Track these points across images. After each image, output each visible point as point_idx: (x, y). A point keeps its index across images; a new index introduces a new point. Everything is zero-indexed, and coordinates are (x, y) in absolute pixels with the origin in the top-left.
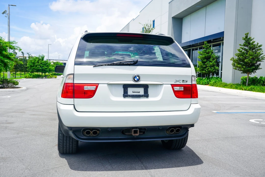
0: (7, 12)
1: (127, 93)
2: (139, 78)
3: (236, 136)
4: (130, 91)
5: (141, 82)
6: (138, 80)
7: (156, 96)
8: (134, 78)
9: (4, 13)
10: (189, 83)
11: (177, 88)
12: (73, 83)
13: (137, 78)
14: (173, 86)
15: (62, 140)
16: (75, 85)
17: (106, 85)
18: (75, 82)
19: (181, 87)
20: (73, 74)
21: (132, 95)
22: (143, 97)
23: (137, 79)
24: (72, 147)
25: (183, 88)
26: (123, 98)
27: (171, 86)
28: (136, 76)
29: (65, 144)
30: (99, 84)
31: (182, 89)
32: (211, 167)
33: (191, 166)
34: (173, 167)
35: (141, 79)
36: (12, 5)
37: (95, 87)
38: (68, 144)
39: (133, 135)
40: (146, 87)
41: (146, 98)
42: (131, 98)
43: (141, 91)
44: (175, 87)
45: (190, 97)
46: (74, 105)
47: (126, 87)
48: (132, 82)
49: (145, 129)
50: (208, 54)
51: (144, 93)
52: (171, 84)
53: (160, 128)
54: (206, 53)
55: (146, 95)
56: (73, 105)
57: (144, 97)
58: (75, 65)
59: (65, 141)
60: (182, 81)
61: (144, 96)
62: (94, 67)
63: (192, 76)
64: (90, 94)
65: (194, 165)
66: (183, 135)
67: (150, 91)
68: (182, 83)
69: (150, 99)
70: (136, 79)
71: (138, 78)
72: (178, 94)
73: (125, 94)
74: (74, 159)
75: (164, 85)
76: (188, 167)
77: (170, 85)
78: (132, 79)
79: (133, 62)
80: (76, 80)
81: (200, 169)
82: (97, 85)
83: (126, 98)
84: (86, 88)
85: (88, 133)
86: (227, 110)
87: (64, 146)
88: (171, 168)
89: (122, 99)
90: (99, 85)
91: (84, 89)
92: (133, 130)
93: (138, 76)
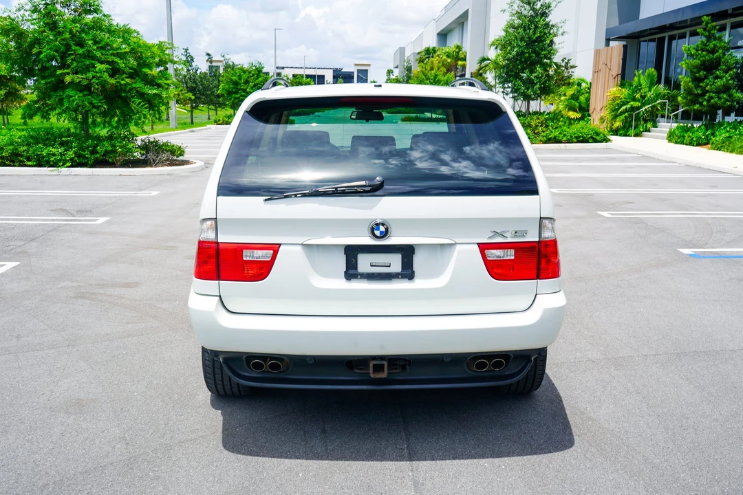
1: (357, 269)
2: (387, 229)
4: (365, 263)
5: (392, 240)
6: (385, 234)
7: (436, 274)
8: (373, 230)
10: (533, 237)
11: (494, 254)
12: (217, 243)
13: (380, 229)
14: (483, 247)
15: (212, 367)
16: (221, 246)
17: (299, 248)
18: (220, 240)
19: (506, 250)
20: (215, 219)
21: (369, 274)
22: (399, 278)
23: (381, 232)
25: (513, 251)
26: (344, 279)
27: (479, 247)
28: (377, 224)
30: (280, 244)
31: (510, 255)
32: (590, 461)
33: (535, 456)
34: (483, 456)
35: (393, 230)
37: (272, 252)
39: (372, 375)
40: (407, 252)
41: (406, 280)
42: (366, 281)
43: (395, 263)
44: (487, 252)
45: (535, 277)
46: (220, 296)
47: (352, 252)
48: (369, 241)
49: (406, 360)
50: (713, 54)
51: (403, 268)
52: (478, 244)
53: (446, 358)
54: (707, 50)
55: (408, 272)
56: (218, 298)
57: (402, 278)
58: (218, 195)
60: (510, 234)
61: (402, 275)
62: (266, 200)
63: (541, 218)
64: (261, 271)
65: (545, 453)
66: (514, 373)
67: (418, 261)
68: (511, 240)
69: (418, 283)
70: (377, 233)
71: (382, 229)
72: (498, 270)
73: (351, 272)
75: (458, 247)
76: (525, 457)
77: (476, 246)
78: (367, 232)
79: (369, 186)
80: (222, 234)
81: (553, 467)
82: (275, 248)
83: (353, 280)
84: (247, 255)
85: (258, 366)
87: (217, 381)
88: (475, 461)
89: (342, 284)
90: (282, 247)
91: (245, 259)
92: (372, 363)
93: (383, 224)
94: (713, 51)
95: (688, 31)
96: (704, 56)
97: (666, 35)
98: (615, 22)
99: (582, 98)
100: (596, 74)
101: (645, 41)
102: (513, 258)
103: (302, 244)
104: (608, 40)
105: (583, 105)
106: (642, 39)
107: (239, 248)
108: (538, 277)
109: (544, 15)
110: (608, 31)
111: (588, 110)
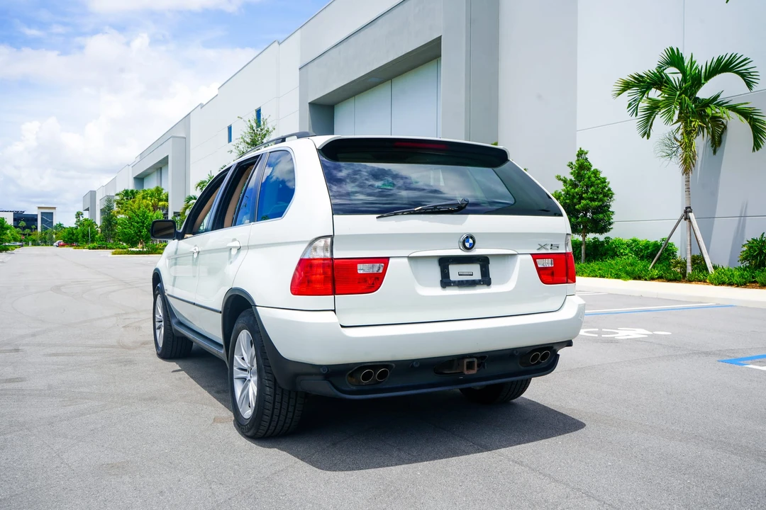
1: (449, 278)
2: (474, 241)
4: (455, 272)
5: (477, 251)
6: (472, 247)
7: (504, 281)
8: (464, 242)
10: (562, 250)
11: (542, 263)
12: (332, 259)
13: (469, 241)
14: (536, 257)
15: (272, 402)
16: (336, 261)
17: (406, 260)
18: (335, 256)
20: (332, 237)
21: (459, 281)
22: (480, 284)
23: (470, 244)
24: (292, 419)
25: (552, 261)
26: (441, 288)
27: (532, 257)
28: (466, 237)
29: (276, 412)
30: (388, 258)
31: (551, 263)
32: (609, 430)
35: (477, 243)
37: (382, 265)
38: (284, 412)
39: (466, 372)
40: (484, 261)
41: (486, 286)
42: (456, 288)
43: (475, 271)
44: (537, 261)
46: (335, 310)
47: (445, 262)
48: (460, 252)
49: (484, 358)
51: (482, 275)
52: (531, 254)
53: (517, 352)
55: (486, 280)
56: (332, 312)
57: (482, 284)
58: (333, 215)
60: (549, 247)
61: (482, 281)
62: (378, 217)
63: (565, 234)
64: (372, 283)
67: (493, 270)
68: (550, 251)
69: (493, 289)
70: (467, 245)
71: (471, 241)
72: (545, 276)
73: (444, 280)
75: (520, 257)
77: (530, 256)
79: (461, 204)
80: (337, 250)
82: (385, 261)
83: (447, 288)
84: (362, 269)
85: (368, 376)
89: (439, 291)
90: (391, 261)
91: (359, 272)
92: (465, 361)
93: (472, 238)
102: (552, 266)
103: (408, 257)
107: (353, 262)
108: (567, 282)
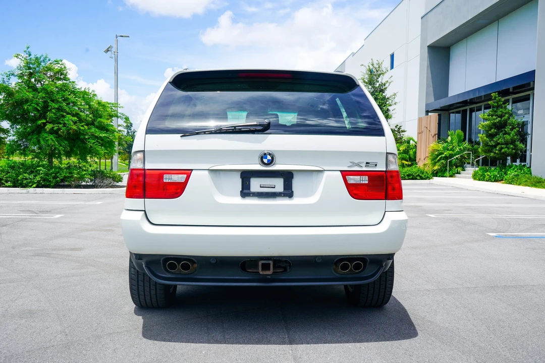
0: (114, 49)
1: (249, 189)
2: (273, 158)
3: (516, 284)
4: (256, 185)
5: (276, 167)
6: (271, 163)
7: (309, 194)
8: (262, 158)
9: (107, 51)
10: (381, 167)
11: (352, 179)
12: (144, 170)
13: (267, 158)
14: (345, 174)
15: (136, 280)
16: (147, 172)
17: (207, 172)
18: (146, 168)
19: (364, 177)
20: (144, 151)
21: (259, 193)
22: (281, 196)
23: (268, 160)
24: (156, 295)
25: (367, 178)
26: (240, 197)
28: (265, 154)
29: (141, 288)
30: (192, 170)
31: (365, 180)
33: (388, 342)
34: (348, 342)
35: (277, 159)
36: (122, 36)
37: (185, 176)
38: (147, 289)
39: (261, 273)
40: (288, 176)
41: (288, 198)
42: (256, 198)
43: (278, 185)
44: (348, 177)
45: (384, 198)
46: (145, 211)
47: (246, 176)
48: (259, 167)
49: (286, 262)
50: (501, 118)
51: (285, 189)
52: (341, 171)
53: (318, 259)
54: (497, 116)
55: (288, 192)
56: (143, 212)
57: (284, 196)
58: (146, 134)
59: (141, 283)
60: (364, 164)
61: (284, 194)
62: (181, 136)
63: (387, 153)
64: (176, 190)
65: (396, 340)
66: (370, 276)
67: (296, 184)
68: (364, 169)
69: (295, 201)
70: (265, 161)
71: (269, 157)
72: (356, 192)
73: (245, 191)
74: (158, 318)
75: (326, 172)
76: (380, 342)
77: (340, 173)
78: (258, 160)
79: (260, 125)
80: (148, 162)
81: (403, 348)
82: (188, 173)
83: (246, 197)
84: (167, 179)
85: (172, 266)
86: (521, 231)
87: (140, 292)
88: (341, 344)
89: (239, 200)
90: (193, 172)
91: (165, 181)
92: (261, 263)
93: (270, 154)
94: (501, 116)
95: (483, 104)
96: (494, 119)
97: (468, 108)
98: (432, 99)
99: (411, 152)
100: (420, 135)
101: (453, 113)
102: (367, 182)
103: (208, 170)
104: (427, 112)
105: (412, 157)
106: (451, 111)
107: (161, 173)
108: (386, 199)
109: (382, 91)
110: (427, 105)
111: (415, 160)
